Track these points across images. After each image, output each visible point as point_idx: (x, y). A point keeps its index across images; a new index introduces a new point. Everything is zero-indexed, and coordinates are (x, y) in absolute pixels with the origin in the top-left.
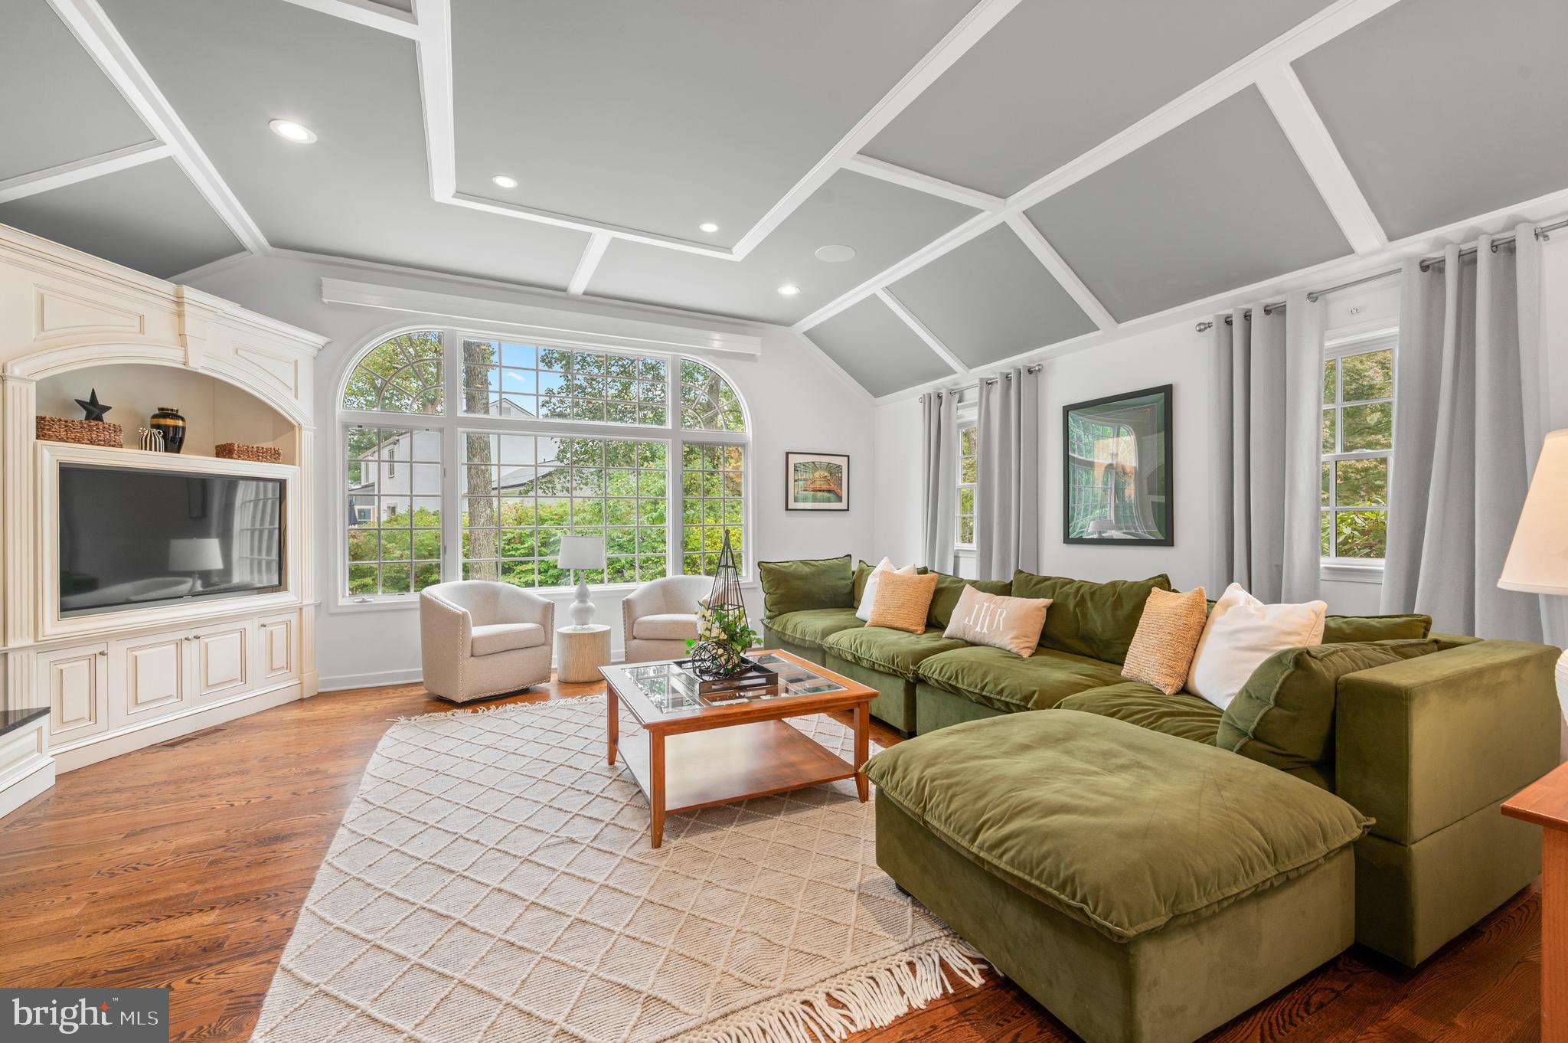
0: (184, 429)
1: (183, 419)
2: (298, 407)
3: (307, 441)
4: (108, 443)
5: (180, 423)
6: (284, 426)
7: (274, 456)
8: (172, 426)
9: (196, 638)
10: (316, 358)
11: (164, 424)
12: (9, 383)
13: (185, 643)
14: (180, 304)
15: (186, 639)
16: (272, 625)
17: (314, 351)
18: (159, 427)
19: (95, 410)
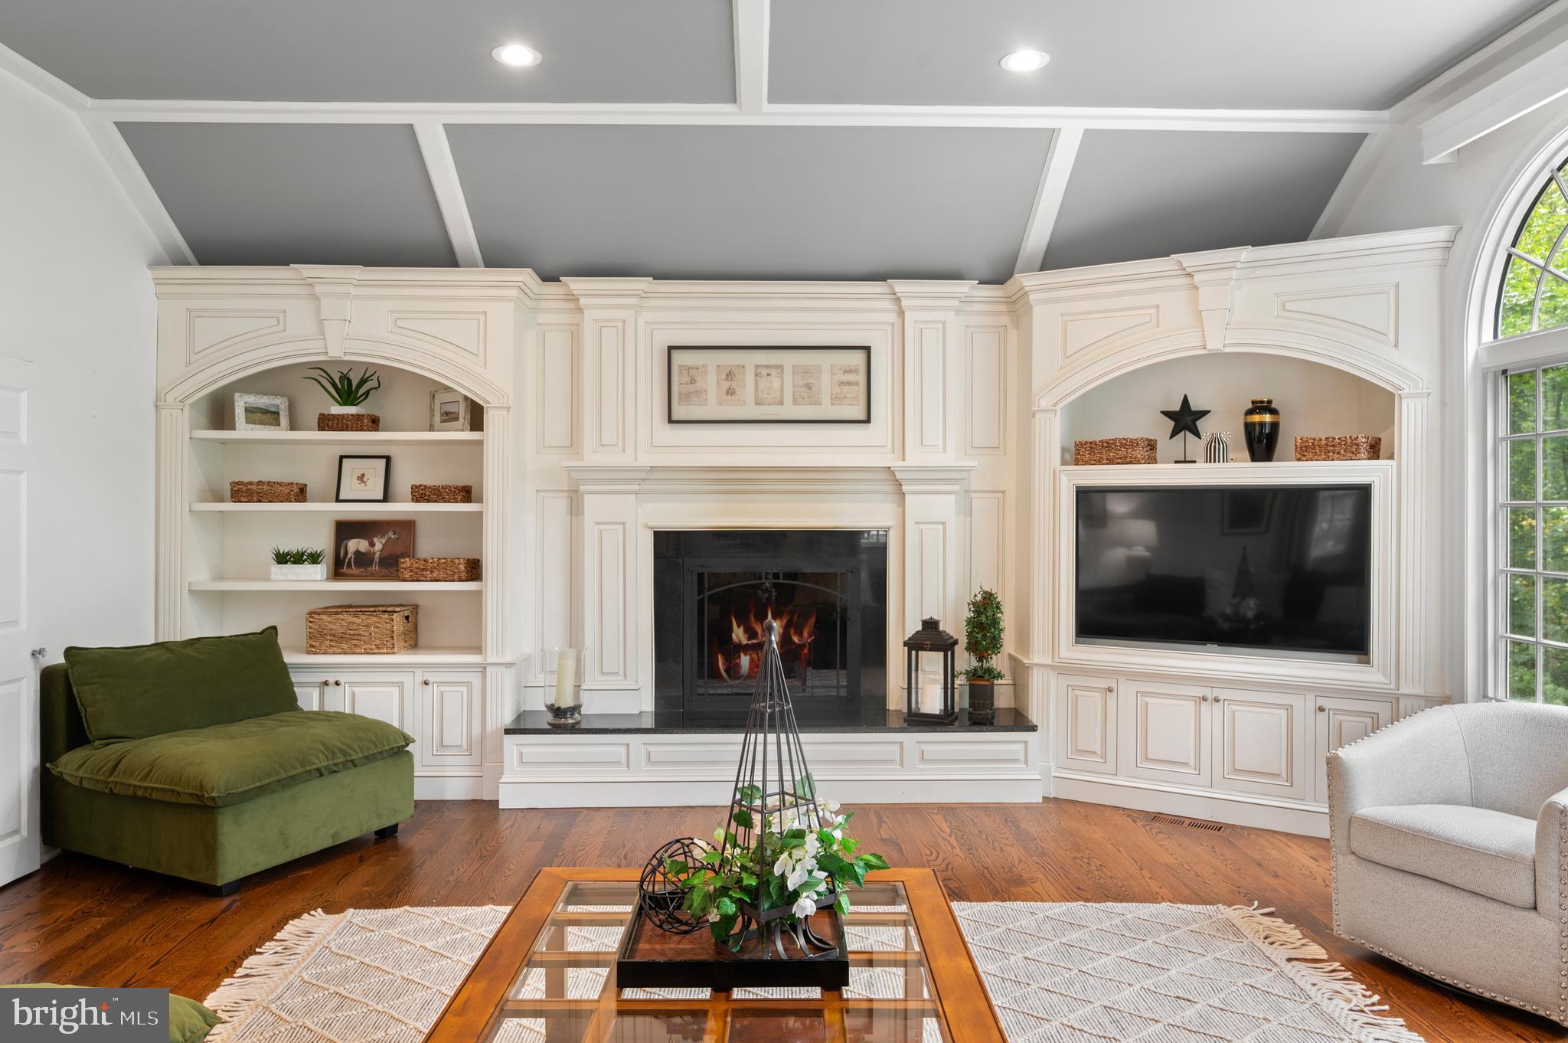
0: (1275, 426)
1: (1274, 412)
2: (1400, 366)
3: (1412, 419)
4: (1140, 460)
5: (1267, 418)
8: (1262, 424)
9: (1217, 700)
10: (1444, 264)
11: (1253, 424)
12: (1037, 416)
13: (1203, 704)
14: (1190, 275)
15: (1205, 699)
16: (1338, 711)
17: (1437, 255)
18: (1249, 428)
19: (1185, 419)
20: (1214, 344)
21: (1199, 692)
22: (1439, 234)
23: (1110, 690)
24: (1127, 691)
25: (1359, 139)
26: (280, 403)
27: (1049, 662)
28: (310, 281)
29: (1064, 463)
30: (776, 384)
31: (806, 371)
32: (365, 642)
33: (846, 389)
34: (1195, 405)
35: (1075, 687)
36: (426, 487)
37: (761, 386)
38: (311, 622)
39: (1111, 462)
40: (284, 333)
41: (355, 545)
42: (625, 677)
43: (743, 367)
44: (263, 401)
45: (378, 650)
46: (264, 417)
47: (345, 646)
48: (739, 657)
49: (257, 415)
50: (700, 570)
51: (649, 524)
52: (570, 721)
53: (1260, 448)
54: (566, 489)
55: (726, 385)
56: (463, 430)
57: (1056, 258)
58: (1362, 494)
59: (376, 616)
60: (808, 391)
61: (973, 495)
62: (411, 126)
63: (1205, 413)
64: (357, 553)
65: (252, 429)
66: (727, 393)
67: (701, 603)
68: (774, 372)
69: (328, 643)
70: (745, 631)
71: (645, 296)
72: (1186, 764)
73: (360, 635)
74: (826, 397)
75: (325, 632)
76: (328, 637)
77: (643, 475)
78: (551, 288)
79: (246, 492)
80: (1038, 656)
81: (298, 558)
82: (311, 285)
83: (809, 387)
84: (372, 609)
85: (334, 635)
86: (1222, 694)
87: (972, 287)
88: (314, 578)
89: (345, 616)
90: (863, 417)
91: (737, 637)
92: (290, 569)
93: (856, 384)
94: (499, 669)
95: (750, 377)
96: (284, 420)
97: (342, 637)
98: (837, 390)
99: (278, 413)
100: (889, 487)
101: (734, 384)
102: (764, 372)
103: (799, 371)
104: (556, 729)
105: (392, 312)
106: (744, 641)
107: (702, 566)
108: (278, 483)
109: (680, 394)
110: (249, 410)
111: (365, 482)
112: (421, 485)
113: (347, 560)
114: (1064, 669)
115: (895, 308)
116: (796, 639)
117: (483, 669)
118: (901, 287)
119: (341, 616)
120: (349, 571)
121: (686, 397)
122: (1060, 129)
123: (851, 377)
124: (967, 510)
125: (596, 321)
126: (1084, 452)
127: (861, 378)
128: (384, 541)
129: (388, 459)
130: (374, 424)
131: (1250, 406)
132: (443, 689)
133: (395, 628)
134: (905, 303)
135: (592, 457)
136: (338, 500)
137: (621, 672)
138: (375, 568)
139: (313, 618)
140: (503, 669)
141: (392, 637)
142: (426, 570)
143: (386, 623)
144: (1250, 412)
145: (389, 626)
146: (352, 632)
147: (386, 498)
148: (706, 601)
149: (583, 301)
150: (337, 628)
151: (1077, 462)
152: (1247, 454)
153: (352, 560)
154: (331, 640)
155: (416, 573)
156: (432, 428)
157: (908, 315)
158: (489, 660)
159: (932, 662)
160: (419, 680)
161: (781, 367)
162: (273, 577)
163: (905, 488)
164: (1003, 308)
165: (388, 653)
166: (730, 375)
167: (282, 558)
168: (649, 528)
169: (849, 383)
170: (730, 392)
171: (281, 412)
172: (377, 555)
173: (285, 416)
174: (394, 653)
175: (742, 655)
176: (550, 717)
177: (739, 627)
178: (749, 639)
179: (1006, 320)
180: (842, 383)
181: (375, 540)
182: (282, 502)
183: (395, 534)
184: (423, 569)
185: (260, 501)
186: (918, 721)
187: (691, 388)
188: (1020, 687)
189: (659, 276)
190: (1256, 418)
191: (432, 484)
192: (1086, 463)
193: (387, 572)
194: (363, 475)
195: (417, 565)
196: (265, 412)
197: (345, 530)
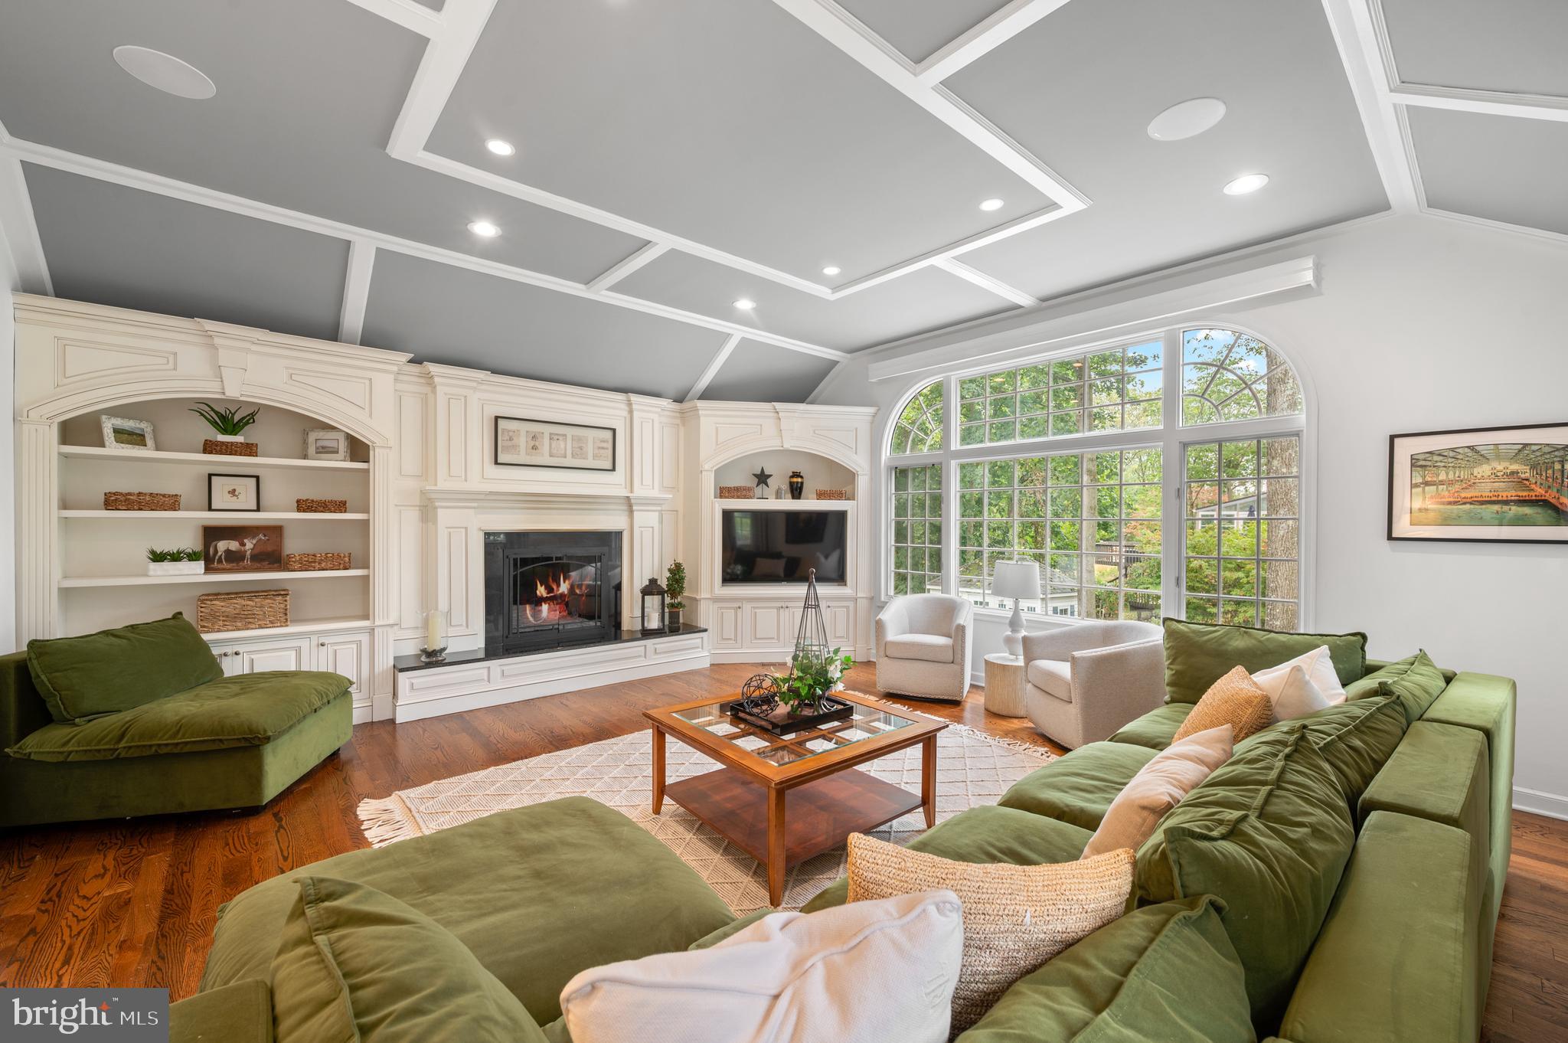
0: (802, 483)
1: (802, 477)
2: (857, 461)
3: (862, 484)
4: (745, 497)
5: (800, 480)
6: (851, 476)
7: (839, 495)
8: (797, 482)
9: (787, 607)
10: (872, 423)
11: (794, 482)
12: (703, 473)
13: (782, 610)
14: (777, 412)
15: (782, 607)
16: (835, 607)
17: (870, 418)
18: (791, 484)
19: (762, 478)
20: (787, 446)
21: (779, 604)
22: (871, 410)
23: (739, 608)
24: (747, 607)
25: (835, 363)
26: (145, 426)
27: (710, 597)
28: (211, 333)
29: (715, 497)
30: (562, 446)
31: (579, 439)
32: (258, 619)
33: (602, 451)
34: (767, 472)
35: (721, 608)
36: (313, 501)
37: (553, 446)
38: (202, 607)
39: (738, 497)
40: (174, 372)
41: (222, 546)
42: (467, 626)
43: (543, 433)
44: (128, 424)
45: (272, 624)
46: (130, 438)
47: (239, 624)
48: (541, 605)
49: (124, 436)
50: (515, 557)
51: (482, 528)
52: (440, 659)
53: (795, 493)
54: (418, 504)
55: (532, 443)
56: (345, 461)
57: (708, 395)
58: (842, 516)
59: (270, 599)
60: (579, 452)
61: (663, 512)
62: (349, 243)
63: (771, 476)
64: (228, 552)
65: (123, 448)
66: (533, 448)
67: (515, 577)
68: (561, 438)
69: (221, 623)
70: (546, 589)
71: (481, 382)
72: (773, 638)
73: (254, 614)
74: (590, 455)
75: (218, 614)
76: (221, 618)
77: (482, 497)
78: (415, 368)
79: (125, 502)
80: (704, 594)
81: (175, 557)
82: (211, 336)
83: (581, 448)
84: (266, 594)
85: (227, 616)
86: (789, 604)
87: (669, 403)
88: (193, 572)
89: (239, 601)
90: (610, 468)
91: (540, 592)
92: (167, 566)
93: (607, 449)
94: (385, 629)
95: (546, 441)
96: (150, 442)
97: (235, 617)
98: (596, 451)
99: (143, 436)
100: (625, 508)
101: (537, 444)
102: (556, 437)
103: (576, 439)
104: (428, 665)
105: (287, 368)
106: (545, 595)
107: (515, 554)
108: (161, 495)
109: (503, 446)
110: (118, 432)
111: (237, 496)
112: (307, 500)
113: (217, 558)
114: (716, 600)
115: (626, 408)
116: (578, 591)
117: (371, 631)
118: (634, 397)
119: (235, 601)
120: (220, 566)
121: (507, 449)
122: (732, 335)
123: (604, 445)
124: (661, 522)
125: (446, 394)
126: (723, 492)
127: (610, 445)
128: (254, 542)
129: (257, 478)
130: (249, 449)
131: (791, 474)
132: (335, 648)
133: (288, 607)
134: (634, 407)
135: (444, 484)
136: (210, 509)
137: (464, 624)
138: (247, 562)
139: (205, 604)
140: (388, 629)
141: (286, 614)
142: (315, 562)
143: (280, 603)
144: (792, 477)
145: (282, 606)
146: (246, 613)
147: (258, 510)
148: (519, 576)
149: (436, 379)
150: (230, 610)
151: (721, 497)
152: (790, 495)
153: (223, 557)
154: (223, 621)
155: (305, 565)
156: (305, 457)
157: (635, 414)
158: (377, 623)
159: (653, 601)
160: (314, 642)
161: (565, 435)
162: (151, 573)
163: (634, 508)
164: (678, 415)
165: (281, 626)
166: (534, 437)
167: (158, 557)
168: (481, 530)
169: (603, 448)
170: (534, 448)
171: (146, 435)
172: (248, 553)
173: (151, 438)
174: (287, 626)
175: (543, 604)
176: (423, 659)
177: (541, 586)
178: (548, 593)
179: (678, 421)
180: (599, 448)
181: (245, 541)
182: (166, 510)
183: (265, 536)
184: (311, 562)
185: (141, 510)
186: (647, 634)
187: (510, 443)
188: (695, 611)
189: (494, 372)
190: (795, 480)
191: (319, 499)
192: (726, 498)
193: (259, 565)
194: (234, 490)
195: (306, 559)
196: (131, 433)
197: (212, 533)
